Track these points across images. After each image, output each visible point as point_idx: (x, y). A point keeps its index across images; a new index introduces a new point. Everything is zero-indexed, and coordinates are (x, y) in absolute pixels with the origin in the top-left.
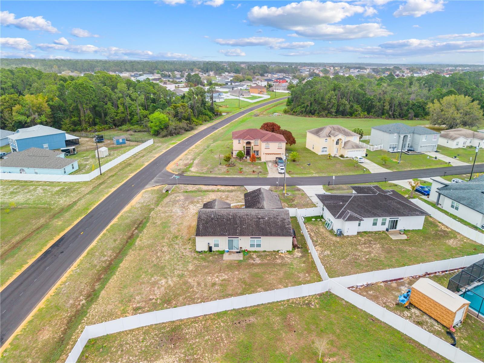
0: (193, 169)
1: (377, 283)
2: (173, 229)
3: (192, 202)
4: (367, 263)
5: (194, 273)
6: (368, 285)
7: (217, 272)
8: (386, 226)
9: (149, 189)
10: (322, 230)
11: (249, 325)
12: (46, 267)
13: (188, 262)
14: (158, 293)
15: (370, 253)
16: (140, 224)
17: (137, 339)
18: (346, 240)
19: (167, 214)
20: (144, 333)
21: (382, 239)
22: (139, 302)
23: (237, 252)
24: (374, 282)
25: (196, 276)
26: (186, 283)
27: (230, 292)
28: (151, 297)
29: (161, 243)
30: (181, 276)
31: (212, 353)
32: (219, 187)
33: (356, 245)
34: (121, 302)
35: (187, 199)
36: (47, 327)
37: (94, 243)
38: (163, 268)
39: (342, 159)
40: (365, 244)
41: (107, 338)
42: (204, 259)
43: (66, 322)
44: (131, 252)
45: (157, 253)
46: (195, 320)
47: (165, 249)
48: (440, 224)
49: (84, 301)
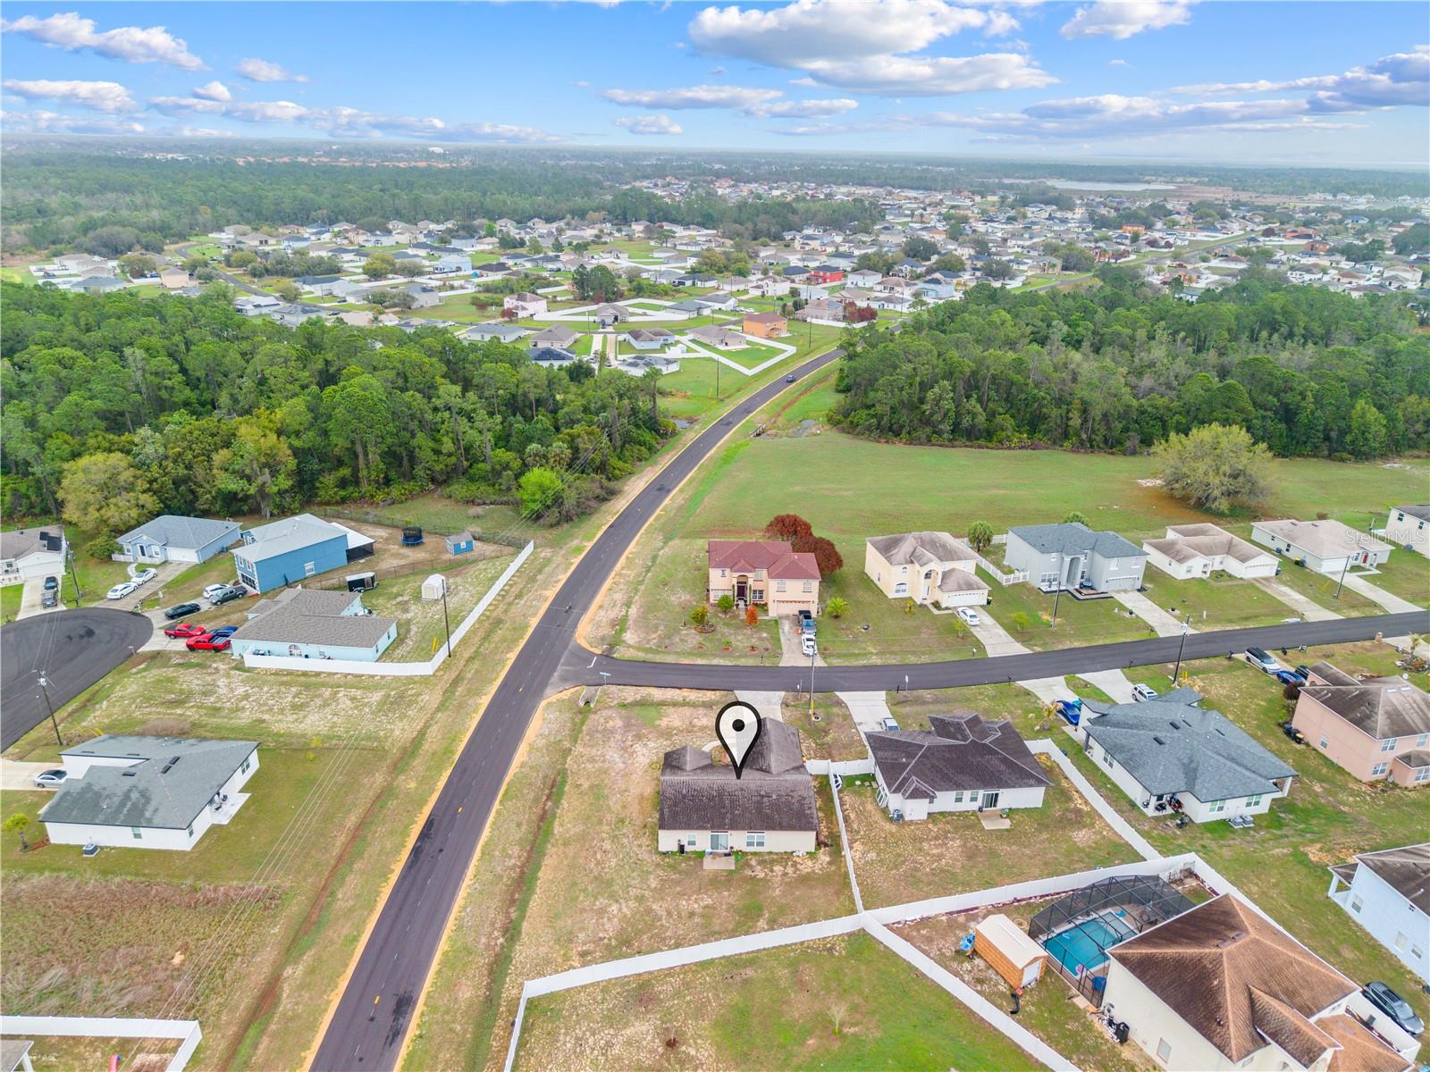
0: (630, 637)
1: (937, 916)
2: (614, 802)
3: (639, 737)
4: (931, 878)
5: (659, 893)
6: (922, 919)
7: (694, 892)
8: (979, 803)
9: (553, 699)
10: (869, 807)
11: (745, 981)
12: (425, 880)
13: (649, 873)
14: (610, 928)
15: (940, 857)
16: (552, 787)
17: (594, 999)
18: (907, 831)
19: (597, 766)
20: (602, 991)
21: (968, 827)
22: (584, 944)
23: (726, 855)
24: (932, 914)
25: (662, 899)
26: (649, 911)
27: (717, 928)
28: (601, 935)
29: (598, 833)
30: (640, 899)
31: (696, 1019)
32: (685, 693)
33: (921, 840)
34: (558, 941)
35: (628, 726)
36: (463, 981)
37: (486, 833)
38: (610, 883)
39: (936, 612)
40: (936, 838)
41: (551, 997)
42: (673, 867)
43: (486, 972)
44: (550, 849)
45: (595, 853)
46: (670, 972)
47: (607, 845)
48: (1076, 796)
49: (501, 940)
